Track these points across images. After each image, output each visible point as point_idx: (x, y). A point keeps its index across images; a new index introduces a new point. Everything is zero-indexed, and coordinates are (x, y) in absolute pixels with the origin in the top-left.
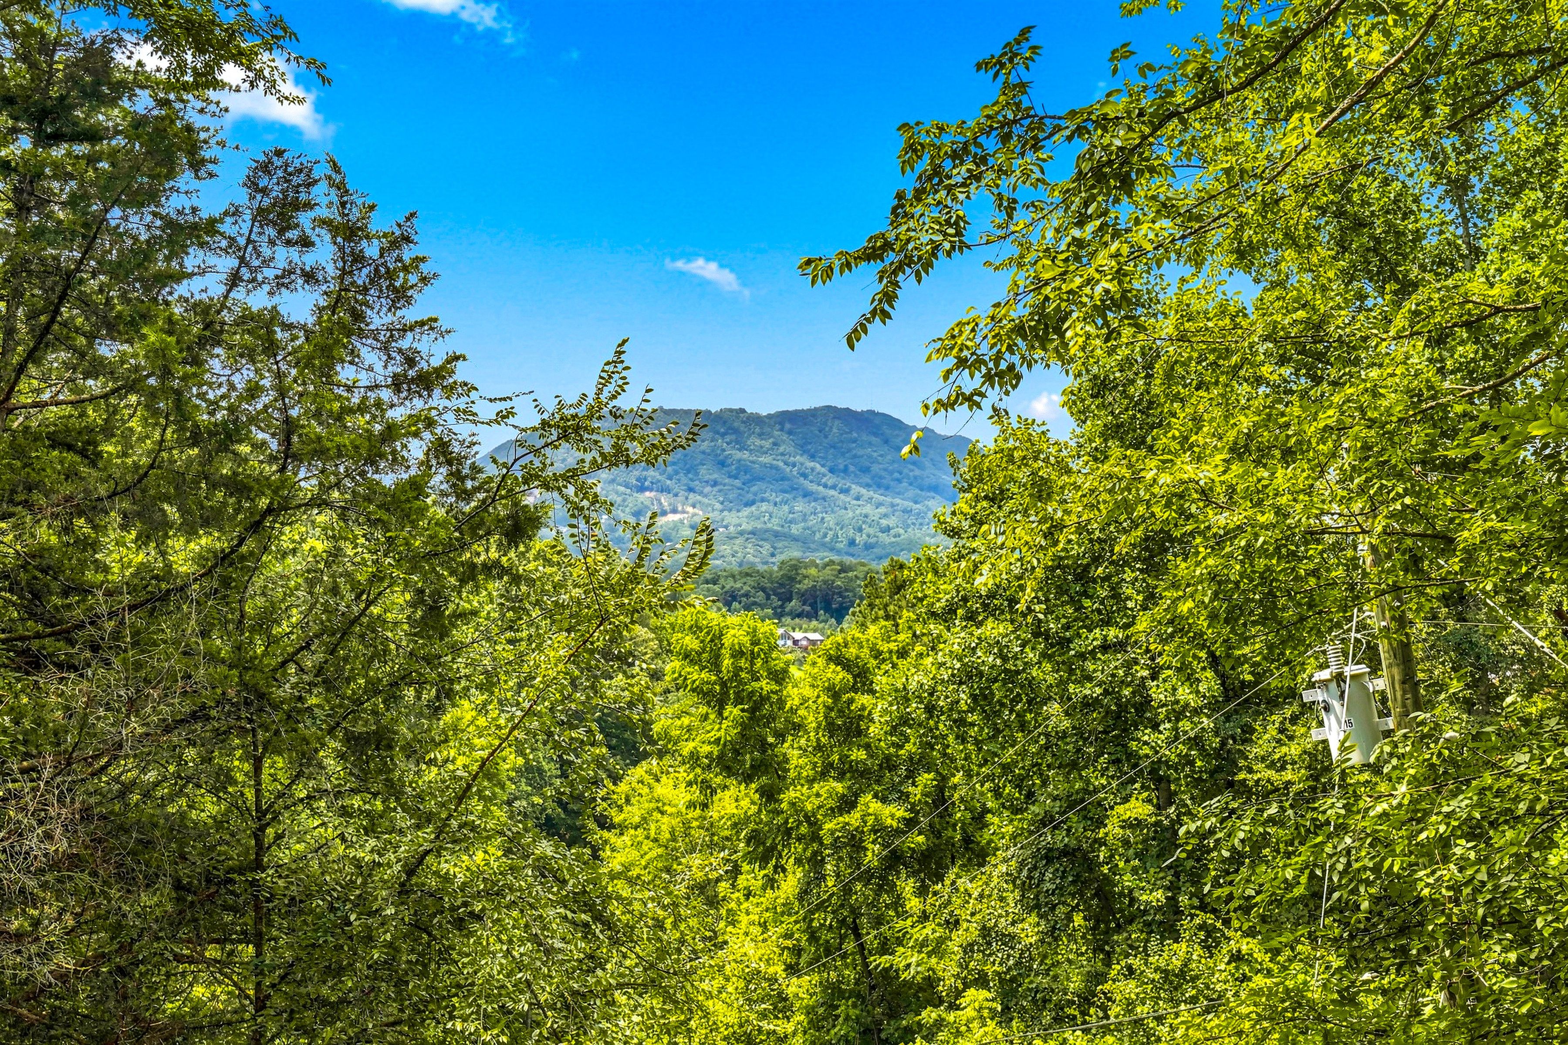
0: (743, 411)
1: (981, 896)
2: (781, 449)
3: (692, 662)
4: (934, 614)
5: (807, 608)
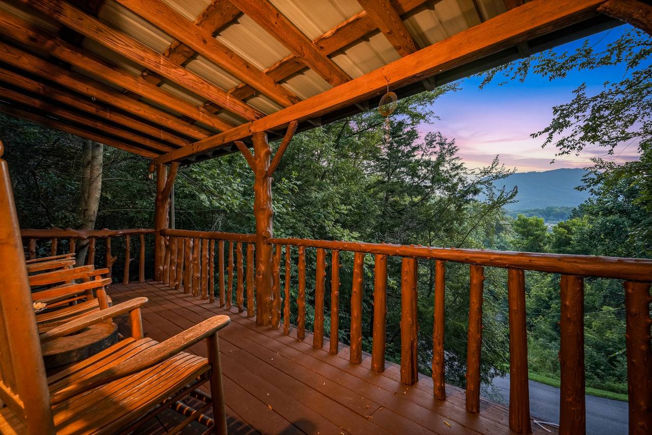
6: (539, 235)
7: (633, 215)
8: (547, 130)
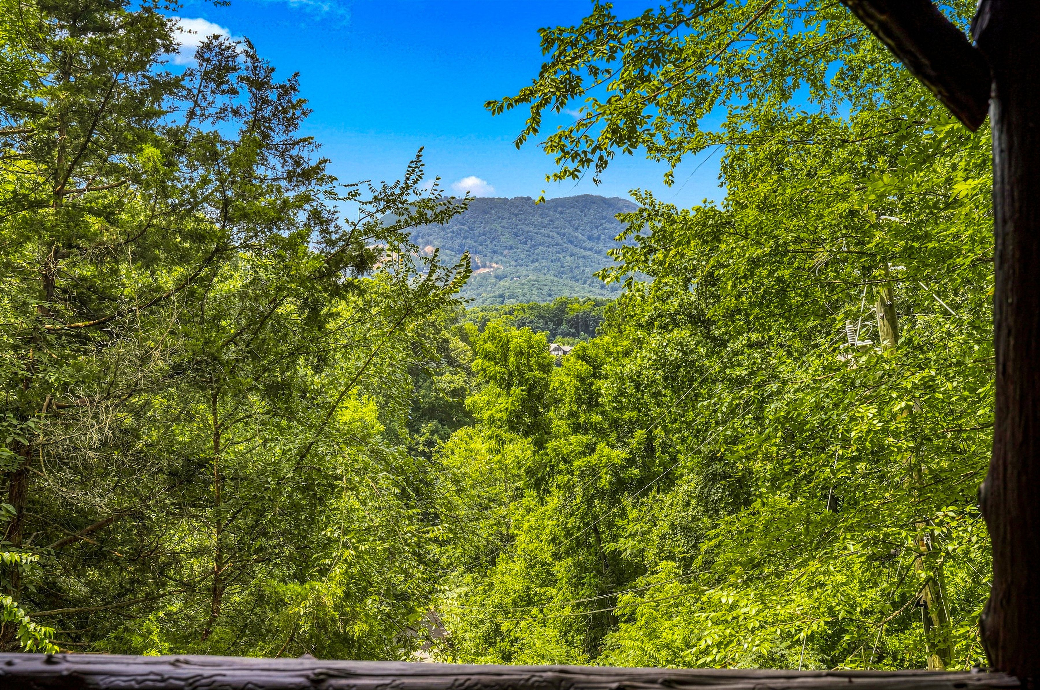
0: (529, 198)
1: (672, 505)
2: (556, 224)
3: (490, 359)
4: (641, 326)
5: (573, 330)
6: (536, 382)
8: (527, 96)
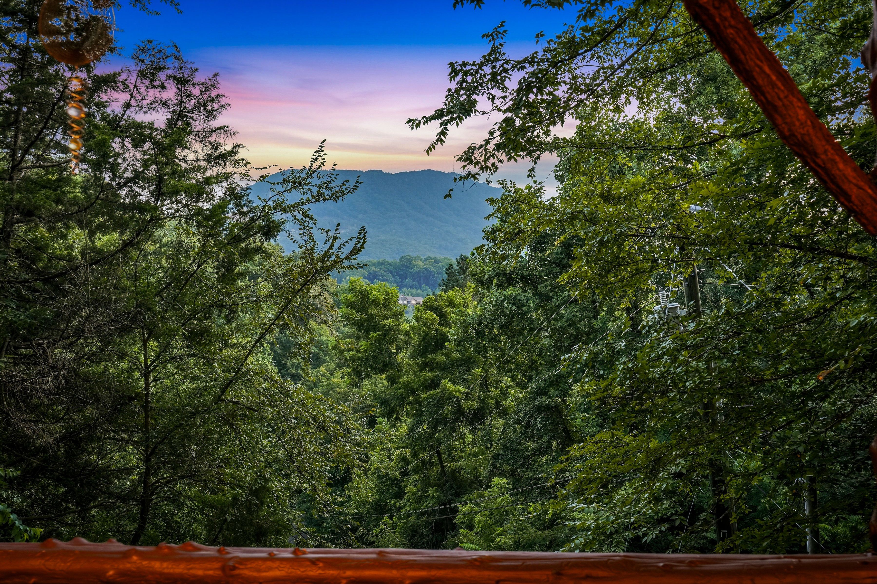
0: (381, 171)
2: (402, 193)
3: (352, 308)
4: (481, 283)
5: (416, 283)
6: (390, 328)
7: (541, 288)
8: (439, 115)
